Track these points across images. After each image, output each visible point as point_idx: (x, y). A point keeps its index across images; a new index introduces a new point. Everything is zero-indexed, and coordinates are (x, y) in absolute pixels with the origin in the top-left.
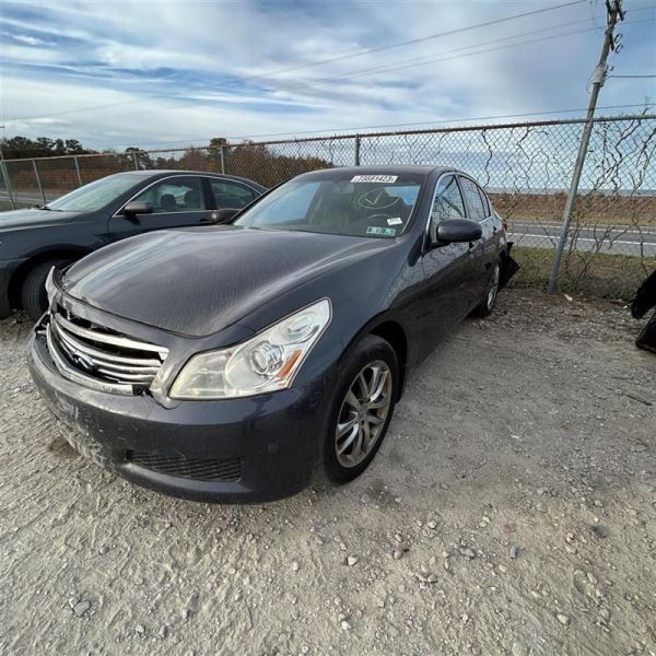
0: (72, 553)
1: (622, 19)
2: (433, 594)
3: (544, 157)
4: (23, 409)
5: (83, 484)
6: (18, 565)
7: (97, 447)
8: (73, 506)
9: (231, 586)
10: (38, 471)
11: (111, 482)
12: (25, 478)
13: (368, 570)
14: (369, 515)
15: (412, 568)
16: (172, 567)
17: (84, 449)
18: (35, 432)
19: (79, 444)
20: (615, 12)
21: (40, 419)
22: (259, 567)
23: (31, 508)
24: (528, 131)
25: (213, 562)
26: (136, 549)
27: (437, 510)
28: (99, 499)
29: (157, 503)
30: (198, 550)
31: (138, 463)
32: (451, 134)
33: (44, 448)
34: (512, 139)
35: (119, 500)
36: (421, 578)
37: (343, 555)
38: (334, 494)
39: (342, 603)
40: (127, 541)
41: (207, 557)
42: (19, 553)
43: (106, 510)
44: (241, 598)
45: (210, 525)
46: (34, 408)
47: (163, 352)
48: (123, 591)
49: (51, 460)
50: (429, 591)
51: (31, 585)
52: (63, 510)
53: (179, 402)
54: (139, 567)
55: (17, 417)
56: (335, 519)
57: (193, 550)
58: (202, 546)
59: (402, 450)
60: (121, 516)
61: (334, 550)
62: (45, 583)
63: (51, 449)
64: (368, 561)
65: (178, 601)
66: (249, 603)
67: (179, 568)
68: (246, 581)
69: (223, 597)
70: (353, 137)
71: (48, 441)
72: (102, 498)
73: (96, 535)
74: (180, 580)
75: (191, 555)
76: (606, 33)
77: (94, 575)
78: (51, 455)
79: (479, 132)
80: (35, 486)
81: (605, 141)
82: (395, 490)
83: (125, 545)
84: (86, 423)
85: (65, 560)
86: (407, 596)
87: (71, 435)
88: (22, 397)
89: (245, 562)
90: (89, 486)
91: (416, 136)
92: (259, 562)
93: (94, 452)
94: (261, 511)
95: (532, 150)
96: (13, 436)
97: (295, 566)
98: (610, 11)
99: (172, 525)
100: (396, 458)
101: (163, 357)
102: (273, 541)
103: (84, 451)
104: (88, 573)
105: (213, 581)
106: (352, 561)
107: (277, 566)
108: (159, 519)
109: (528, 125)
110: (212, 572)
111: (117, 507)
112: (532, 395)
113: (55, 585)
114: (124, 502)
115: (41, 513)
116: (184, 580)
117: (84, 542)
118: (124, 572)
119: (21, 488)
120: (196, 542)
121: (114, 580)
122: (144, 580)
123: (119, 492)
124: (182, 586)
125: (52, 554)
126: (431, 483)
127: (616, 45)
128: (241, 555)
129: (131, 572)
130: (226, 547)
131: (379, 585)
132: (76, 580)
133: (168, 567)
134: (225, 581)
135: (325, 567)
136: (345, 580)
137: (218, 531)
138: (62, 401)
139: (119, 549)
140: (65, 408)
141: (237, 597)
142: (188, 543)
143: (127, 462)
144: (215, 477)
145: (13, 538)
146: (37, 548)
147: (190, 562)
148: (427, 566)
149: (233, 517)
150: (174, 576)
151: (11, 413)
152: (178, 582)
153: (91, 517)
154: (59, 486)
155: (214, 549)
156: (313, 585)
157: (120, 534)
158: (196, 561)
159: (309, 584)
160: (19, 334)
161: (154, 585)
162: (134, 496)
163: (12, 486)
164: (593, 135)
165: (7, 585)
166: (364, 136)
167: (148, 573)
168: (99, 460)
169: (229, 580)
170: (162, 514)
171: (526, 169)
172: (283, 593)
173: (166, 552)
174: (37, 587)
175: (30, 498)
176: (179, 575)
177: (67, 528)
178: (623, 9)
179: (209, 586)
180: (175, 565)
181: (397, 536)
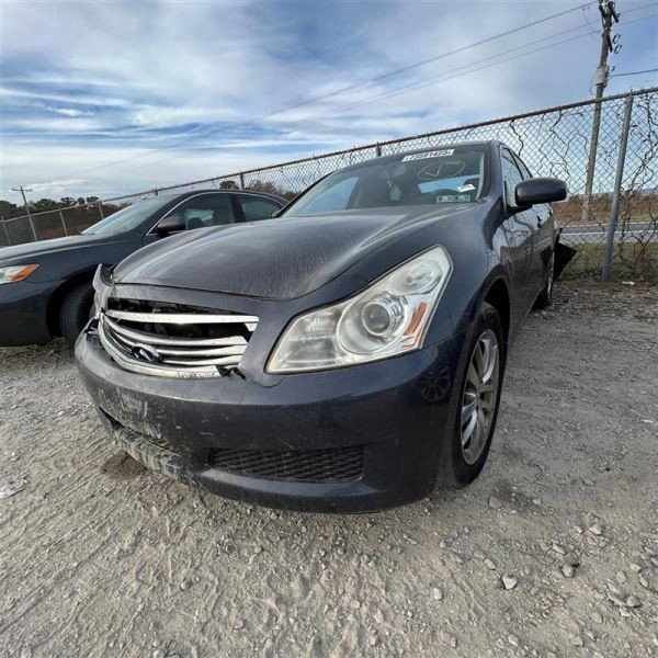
0: (147, 591)
1: (617, 21)
2: (647, 624)
3: (581, 139)
4: (70, 432)
5: (147, 507)
6: (81, 610)
7: (166, 456)
8: (139, 533)
9: (361, 626)
10: (93, 496)
11: (179, 502)
12: (80, 504)
13: (536, 594)
14: (507, 521)
15: (596, 588)
16: (277, 604)
17: (152, 459)
18: (85, 454)
19: (144, 454)
20: (609, 15)
21: (88, 440)
22: (389, 597)
23: (90, 538)
24: (561, 115)
25: (327, 594)
26: (226, 581)
27: (595, 512)
28: (168, 524)
29: (239, 525)
30: (303, 579)
31: (223, 467)
32: (476, 130)
33: (97, 470)
34: (544, 126)
35: (192, 524)
36: (617, 602)
37: (495, 576)
38: (453, 500)
39: (520, 642)
40: (212, 572)
41: (316, 587)
42: (82, 594)
43: (180, 535)
44: (379, 641)
45: (310, 547)
46: (81, 430)
47: (251, 322)
48: (220, 639)
49: (106, 483)
50: (637, 618)
51: (101, 635)
52: (129, 538)
53: (281, 377)
54: (234, 605)
55: (64, 440)
56: (467, 530)
57: (298, 579)
58: (307, 574)
59: (516, 446)
60: (199, 541)
61: (479, 569)
62: (119, 631)
63: (105, 471)
64: (532, 583)
65: (296, 649)
66: (392, 648)
67: (286, 604)
68: (378, 617)
69: (355, 641)
70: (373, 146)
71: (101, 462)
72: (172, 522)
73: (173, 567)
74: (291, 620)
75: (295, 585)
76: (603, 35)
77: (179, 618)
78: (105, 477)
79: (506, 124)
80: (92, 512)
81: (649, 114)
82: (528, 491)
83: (211, 576)
84: (159, 420)
85: (139, 600)
86: (608, 628)
87: (133, 445)
88: (67, 420)
89: (368, 591)
90: (154, 509)
91: (439, 137)
92: (387, 589)
93: (164, 462)
94: (368, 525)
95: (567, 134)
96: (62, 460)
97: (437, 594)
98: (604, 15)
99: (263, 550)
100: (512, 455)
101: (251, 328)
102: (396, 563)
103: (151, 463)
104: (171, 616)
105: (334, 619)
106: (509, 583)
107: (412, 594)
108: (245, 543)
109: (560, 109)
110: (330, 608)
111: (192, 532)
112: (642, 376)
113: (132, 634)
114: (199, 525)
115: (103, 544)
116: (296, 620)
117: (160, 575)
118: (216, 612)
119: (76, 516)
120: (298, 569)
121: (206, 623)
122: (245, 622)
123: (190, 514)
124: (295, 628)
125: (122, 594)
126: (569, 480)
127: (614, 46)
128: (360, 583)
129: (225, 612)
130: (338, 573)
131: (561, 614)
132: (157, 625)
133: (271, 603)
134: (350, 618)
135: (476, 593)
136: (510, 610)
137: (323, 553)
138: (126, 398)
139: (204, 583)
140: (130, 406)
141: (373, 641)
142: (288, 571)
143: (207, 469)
144: (327, 477)
145: (73, 575)
146: (103, 586)
147: (297, 595)
148: (617, 584)
149: (337, 536)
150: (281, 615)
151: (56, 437)
152: (288, 621)
153: (162, 545)
154: (120, 510)
155: (324, 577)
156: (470, 618)
157: (201, 564)
158: (305, 594)
159: (465, 617)
160: (57, 362)
161: (259, 628)
162: (209, 517)
163: (65, 514)
164: (635, 109)
165: (71, 637)
166: (384, 144)
167: (248, 612)
168: (171, 470)
169: (355, 616)
170: (248, 536)
171: (562, 154)
172: (433, 633)
173: (264, 584)
174: (110, 638)
175: (87, 526)
176: (287, 613)
177: (136, 560)
178: (617, 12)
179: (331, 626)
180: (279, 600)
181: (555, 548)
